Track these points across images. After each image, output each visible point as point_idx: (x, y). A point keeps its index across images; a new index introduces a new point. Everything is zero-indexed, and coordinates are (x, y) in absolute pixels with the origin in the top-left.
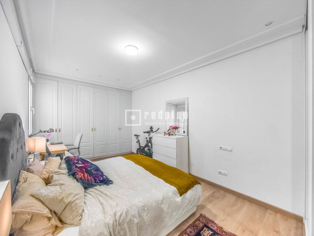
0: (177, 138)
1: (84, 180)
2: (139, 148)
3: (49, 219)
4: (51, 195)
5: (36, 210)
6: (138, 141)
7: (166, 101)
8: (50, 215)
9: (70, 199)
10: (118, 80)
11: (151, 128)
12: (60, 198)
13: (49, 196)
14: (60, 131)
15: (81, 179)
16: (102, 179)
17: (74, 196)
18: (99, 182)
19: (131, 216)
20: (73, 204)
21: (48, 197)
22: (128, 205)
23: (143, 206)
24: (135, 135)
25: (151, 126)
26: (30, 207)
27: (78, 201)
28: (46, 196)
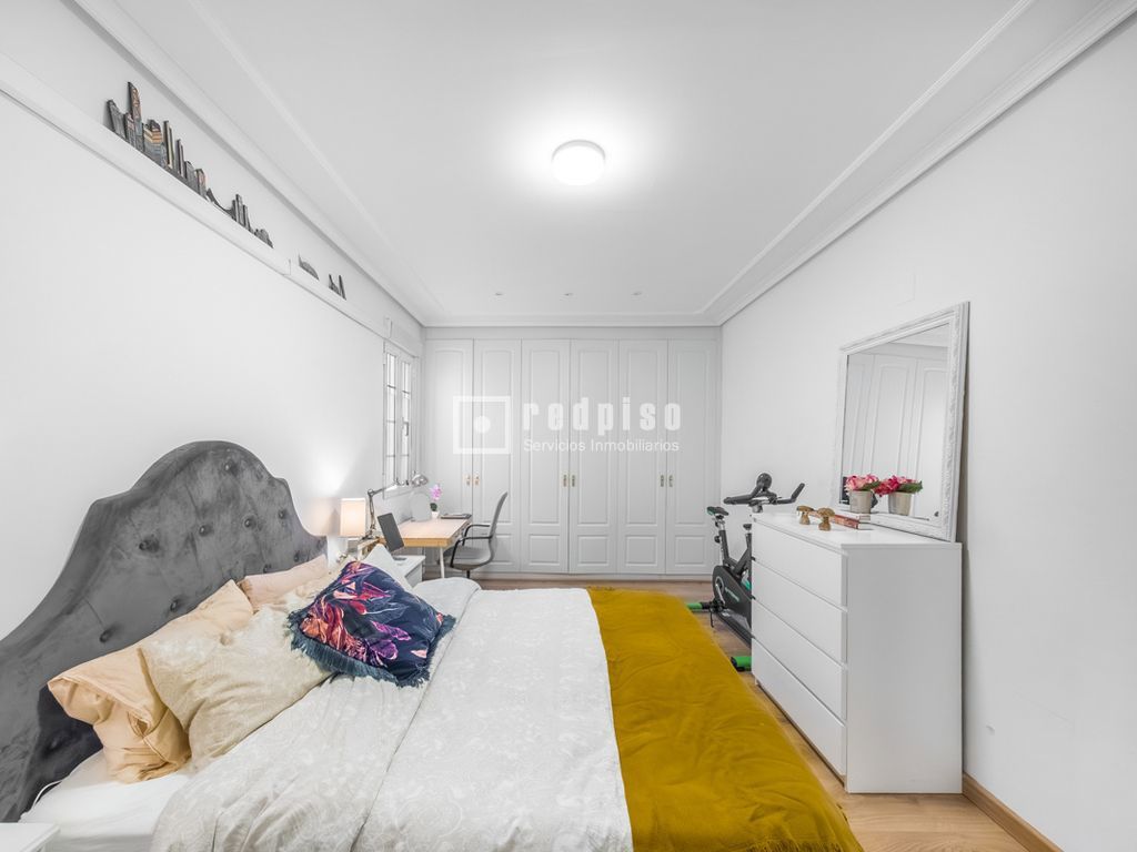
0: (845, 547)
1: (327, 644)
2: (721, 564)
3: (142, 728)
4: (172, 663)
5: (118, 691)
6: (723, 533)
7: (843, 349)
8: (148, 719)
9: (208, 693)
10: (636, 294)
11: (765, 481)
12: (189, 680)
13: (167, 664)
14: (477, 483)
15: (317, 639)
16: (395, 657)
17: (227, 689)
18: (382, 664)
19: (307, 841)
20: (214, 711)
21: (164, 667)
22: (332, 793)
23: (392, 829)
24: (710, 509)
25: (766, 475)
26: (111, 678)
27: (233, 707)
28: (161, 663)
